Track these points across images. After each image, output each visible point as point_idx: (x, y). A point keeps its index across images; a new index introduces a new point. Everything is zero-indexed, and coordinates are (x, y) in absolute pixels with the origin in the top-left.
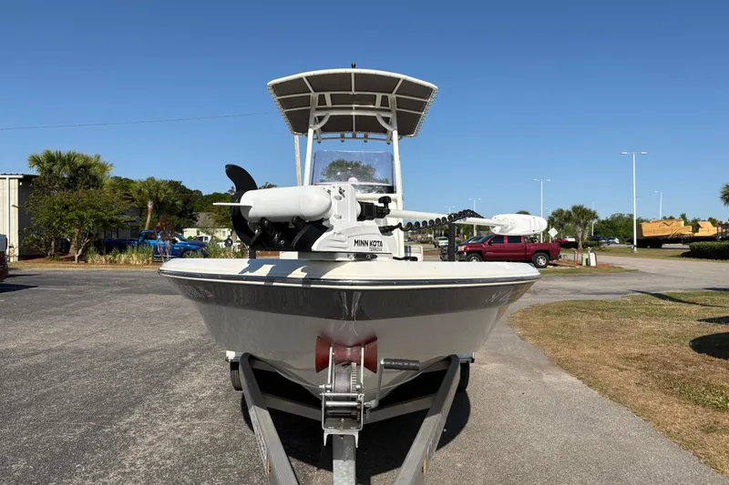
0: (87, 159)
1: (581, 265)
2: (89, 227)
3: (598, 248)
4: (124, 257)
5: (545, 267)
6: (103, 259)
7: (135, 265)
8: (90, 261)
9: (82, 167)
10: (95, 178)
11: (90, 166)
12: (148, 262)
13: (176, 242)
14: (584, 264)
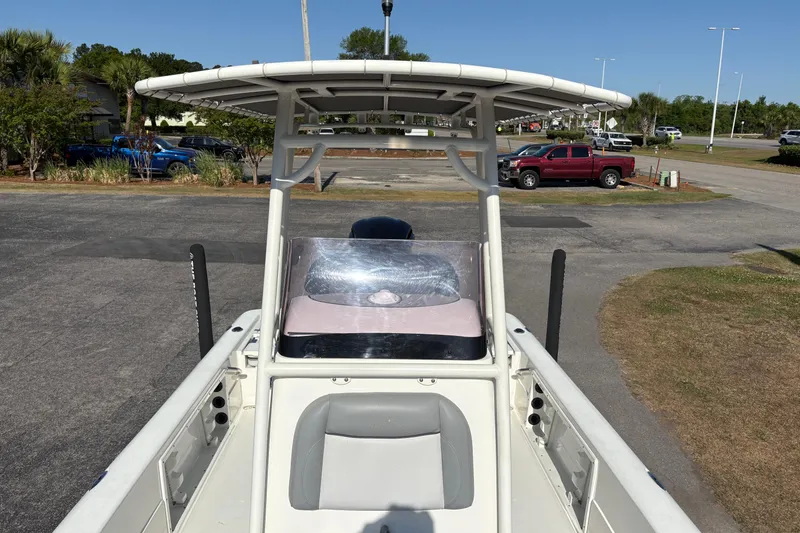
0: (34, 39)
1: (658, 184)
2: (42, 135)
3: (665, 146)
4: (92, 173)
5: (614, 187)
6: (65, 175)
7: (107, 184)
8: (49, 178)
9: (28, 50)
10: (47, 64)
11: (41, 48)
12: (124, 180)
13: (159, 150)
14: (662, 183)
